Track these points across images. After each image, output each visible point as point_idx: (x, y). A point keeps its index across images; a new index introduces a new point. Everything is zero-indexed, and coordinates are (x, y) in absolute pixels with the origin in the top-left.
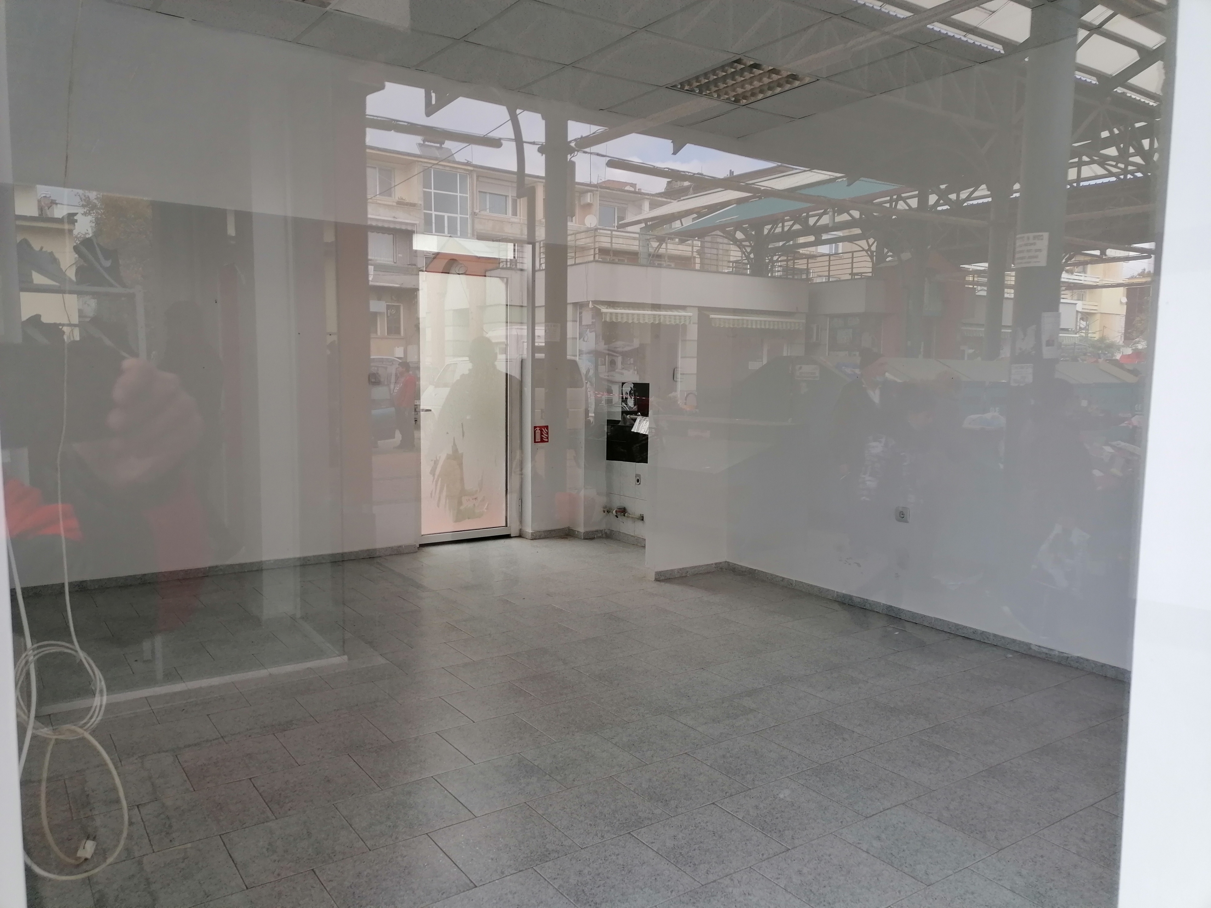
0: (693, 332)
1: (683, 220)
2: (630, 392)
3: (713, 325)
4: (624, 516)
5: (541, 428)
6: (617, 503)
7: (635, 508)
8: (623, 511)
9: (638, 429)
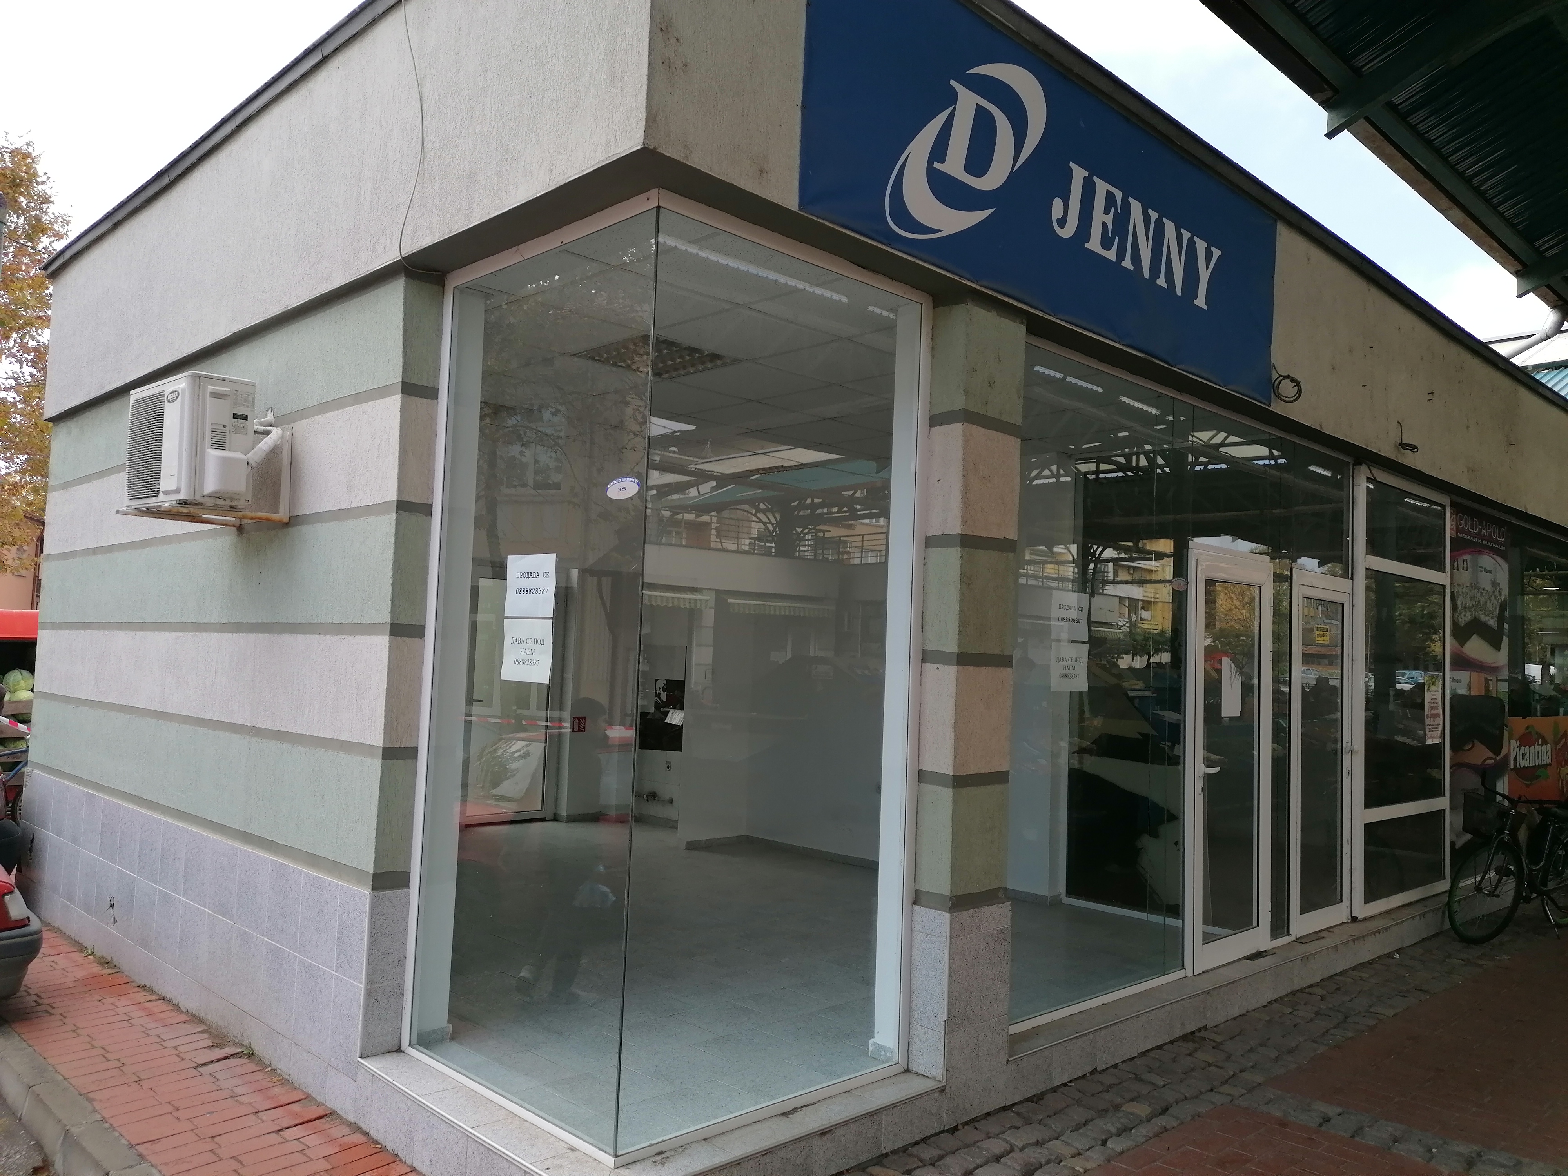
0: (709, 617)
1: (699, 486)
2: (663, 687)
3: (731, 610)
4: (655, 799)
5: (579, 718)
6: (648, 787)
7: (665, 792)
8: (653, 796)
9: (671, 720)
